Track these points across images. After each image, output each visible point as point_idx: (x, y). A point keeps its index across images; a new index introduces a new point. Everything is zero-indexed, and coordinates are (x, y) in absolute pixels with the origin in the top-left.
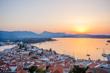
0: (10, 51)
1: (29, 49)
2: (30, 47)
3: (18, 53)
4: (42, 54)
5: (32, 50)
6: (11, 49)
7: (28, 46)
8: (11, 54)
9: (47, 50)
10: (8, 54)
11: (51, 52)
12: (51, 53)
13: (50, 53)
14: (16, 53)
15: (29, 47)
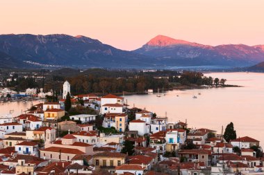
0: (19, 128)
1: (113, 125)
2: (119, 110)
3: (66, 143)
4: (192, 151)
5: (133, 126)
6: (22, 117)
7: (107, 104)
8: (26, 143)
9: (211, 136)
10: (14, 143)
11: (234, 144)
12: (236, 149)
13: (231, 150)
14: (59, 142)
15: (112, 110)
